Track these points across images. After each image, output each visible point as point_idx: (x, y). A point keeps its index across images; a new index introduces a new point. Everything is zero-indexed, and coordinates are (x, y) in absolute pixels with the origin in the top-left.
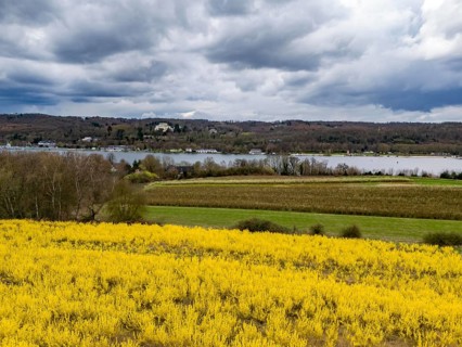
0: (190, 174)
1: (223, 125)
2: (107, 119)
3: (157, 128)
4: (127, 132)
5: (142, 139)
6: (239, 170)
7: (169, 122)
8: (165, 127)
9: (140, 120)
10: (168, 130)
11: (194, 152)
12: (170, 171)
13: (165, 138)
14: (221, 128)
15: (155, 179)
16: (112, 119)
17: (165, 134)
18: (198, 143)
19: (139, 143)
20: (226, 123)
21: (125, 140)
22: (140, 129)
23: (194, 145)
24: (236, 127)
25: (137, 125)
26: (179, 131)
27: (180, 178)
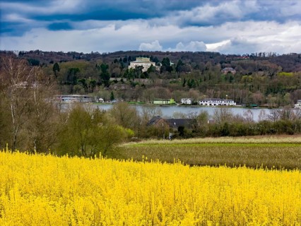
0: (190, 131)
1: (246, 62)
2: (51, 54)
3: (133, 65)
4: (83, 72)
5: (107, 85)
6: (277, 125)
7: (152, 56)
8: (146, 64)
9: (105, 55)
10: (151, 69)
11: (194, 104)
12: (156, 126)
13: (146, 81)
14: (244, 67)
15: (130, 139)
16: (60, 53)
17: (145, 75)
18: (203, 90)
19: (102, 90)
20: (252, 57)
21: (80, 86)
22: (104, 68)
23: (195, 92)
24: (269, 65)
25: (99, 62)
26: (170, 69)
27: (173, 137)
